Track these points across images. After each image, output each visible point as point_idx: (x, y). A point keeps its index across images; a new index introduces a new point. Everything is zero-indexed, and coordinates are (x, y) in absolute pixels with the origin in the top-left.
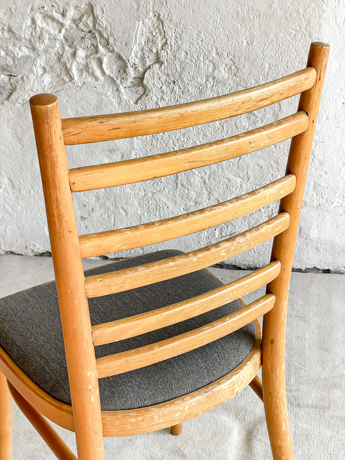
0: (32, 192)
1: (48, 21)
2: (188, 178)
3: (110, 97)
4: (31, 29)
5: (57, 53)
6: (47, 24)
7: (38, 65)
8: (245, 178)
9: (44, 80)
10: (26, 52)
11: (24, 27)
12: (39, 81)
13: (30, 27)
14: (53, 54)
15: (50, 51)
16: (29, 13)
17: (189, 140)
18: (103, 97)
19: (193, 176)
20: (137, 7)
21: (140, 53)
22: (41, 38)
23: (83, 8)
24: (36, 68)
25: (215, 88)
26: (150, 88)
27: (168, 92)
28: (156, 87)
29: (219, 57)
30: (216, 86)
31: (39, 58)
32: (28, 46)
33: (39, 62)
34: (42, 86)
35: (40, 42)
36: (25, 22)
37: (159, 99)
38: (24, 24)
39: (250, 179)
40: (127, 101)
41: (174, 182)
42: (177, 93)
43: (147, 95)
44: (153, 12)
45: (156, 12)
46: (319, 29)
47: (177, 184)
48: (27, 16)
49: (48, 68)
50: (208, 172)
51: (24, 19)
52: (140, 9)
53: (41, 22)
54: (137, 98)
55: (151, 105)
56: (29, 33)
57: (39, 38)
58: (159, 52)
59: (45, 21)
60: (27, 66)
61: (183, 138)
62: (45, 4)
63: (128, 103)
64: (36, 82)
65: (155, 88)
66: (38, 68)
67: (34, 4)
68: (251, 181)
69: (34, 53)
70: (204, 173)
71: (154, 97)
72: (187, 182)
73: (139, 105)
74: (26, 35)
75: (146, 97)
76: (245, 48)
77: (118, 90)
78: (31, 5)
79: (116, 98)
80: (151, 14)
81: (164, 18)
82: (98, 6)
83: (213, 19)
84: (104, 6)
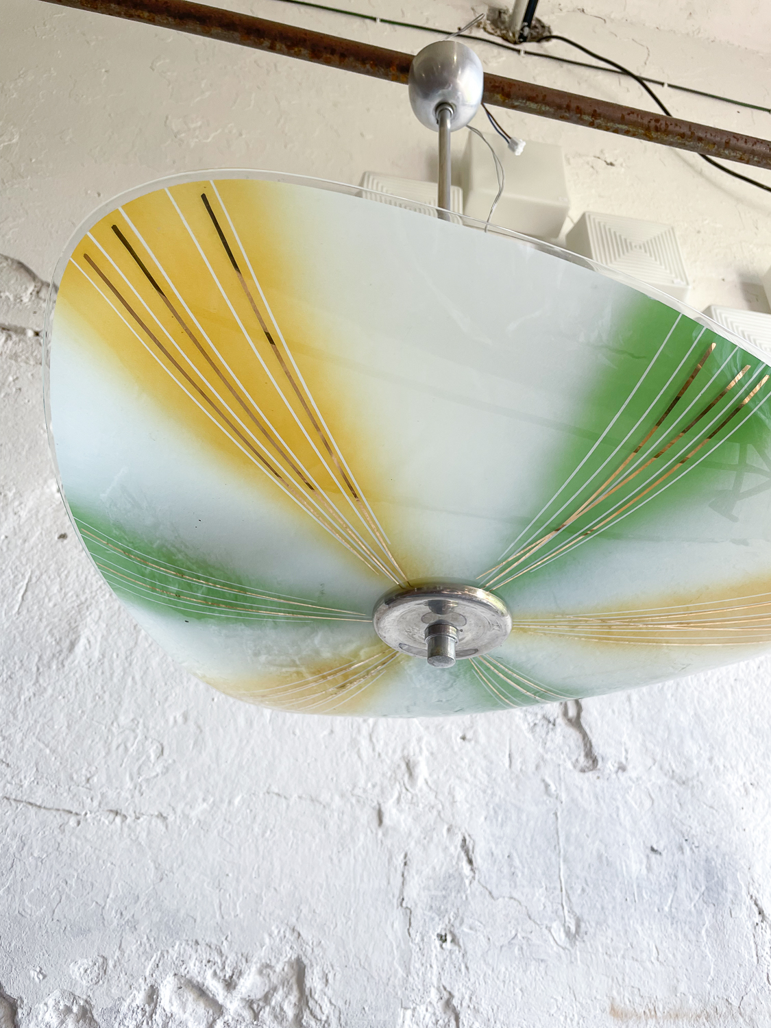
1: (187, 1000)
11: (124, 1009)
16: (147, 974)
20: (405, 976)
23: (278, 970)
36: (132, 996)
38: (128, 1001)
44: (438, 989)
45: (445, 989)
48: (141, 980)
51: (131, 987)
52: (411, 979)
53: (171, 1000)
59: (180, 997)
62: (193, 953)
67: (168, 952)
78: (159, 953)
80: (433, 995)
81: (461, 1005)
82: (318, 968)
83: (564, 1014)
84: (331, 968)
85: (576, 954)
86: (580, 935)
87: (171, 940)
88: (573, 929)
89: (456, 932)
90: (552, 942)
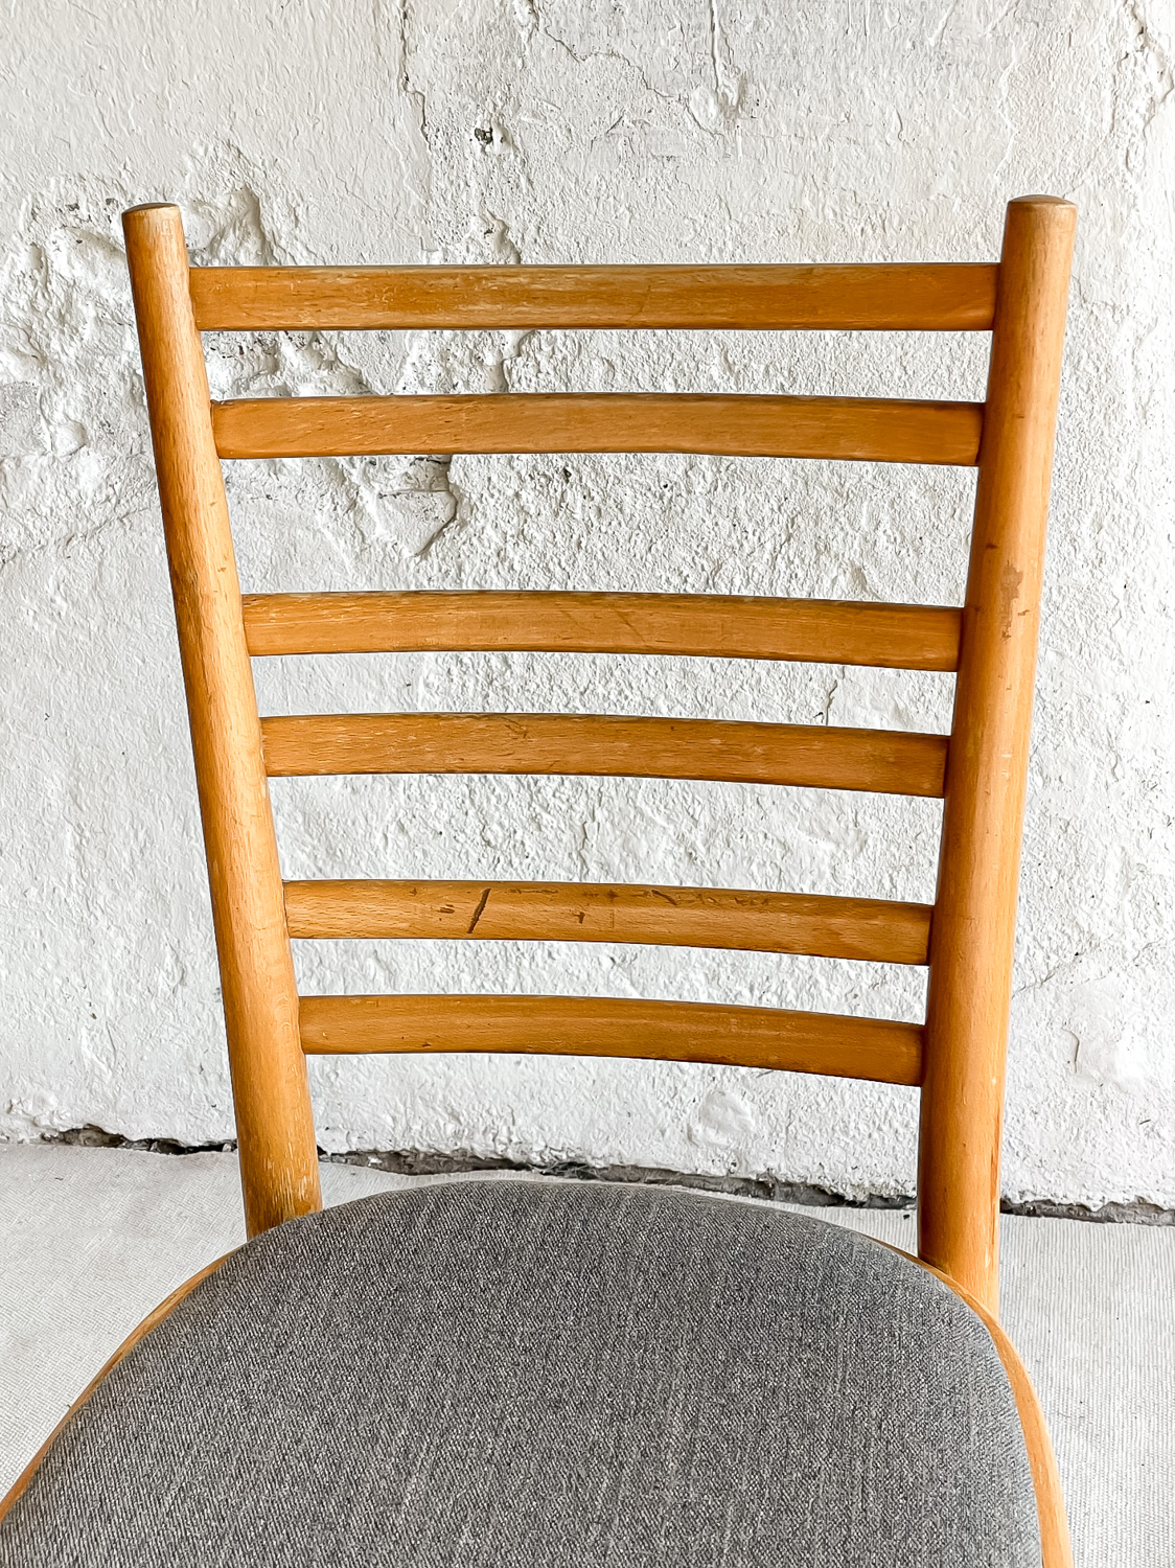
0: (33, 891)
1: (94, 258)
2: (626, 841)
3: (325, 531)
4: (31, 288)
5: (126, 373)
6: (91, 266)
7: (58, 416)
8: (849, 842)
9: (77, 474)
10: (11, 368)
11: (4, 280)
12: (62, 477)
13: (27, 279)
14: (113, 379)
15: (101, 365)
16: (21, 228)
17: (627, 692)
18: (299, 532)
19: (644, 832)
20: (423, 202)
21: (435, 369)
22: (68, 317)
23: (220, 205)
24: (51, 428)
25: (721, 497)
26: (474, 497)
27: (543, 512)
28: (497, 495)
29: (732, 380)
30: (725, 487)
31: (61, 394)
32: (22, 349)
33: (60, 408)
34: (73, 494)
35: (63, 332)
36: (9, 261)
37: (508, 538)
38: (6, 268)
39: (870, 842)
40: (390, 545)
41: (574, 856)
42: (578, 516)
43: (464, 524)
44: (483, 217)
45: (493, 216)
46: (1118, 269)
47: (584, 862)
48: (15, 238)
49: (93, 431)
50: (704, 818)
51: (3, 249)
52: (433, 207)
53: (69, 262)
54: (428, 535)
55: (478, 562)
56: (23, 301)
57: (62, 319)
58: (508, 362)
59: (82, 255)
60: (18, 423)
61: (605, 686)
62: (81, 193)
63: (393, 554)
64: (50, 482)
65: (492, 496)
66: (58, 429)
67: (42, 195)
68: (874, 853)
69: (44, 372)
70: (687, 821)
71: (489, 530)
72: (625, 854)
73: (436, 561)
74: (13, 309)
75: (461, 530)
76: (831, 344)
77: (354, 503)
78: (29, 198)
79: (349, 535)
80: (475, 226)
81: (523, 239)
82: (279, 200)
83: (707, 241)
84: (299, 200)
85: (735, 141)
86: (746, 107)
87: (41, 178)
88: (733, 97)
89: (507, 123)
90: (690, 126)
